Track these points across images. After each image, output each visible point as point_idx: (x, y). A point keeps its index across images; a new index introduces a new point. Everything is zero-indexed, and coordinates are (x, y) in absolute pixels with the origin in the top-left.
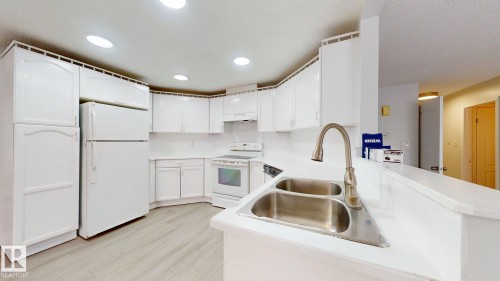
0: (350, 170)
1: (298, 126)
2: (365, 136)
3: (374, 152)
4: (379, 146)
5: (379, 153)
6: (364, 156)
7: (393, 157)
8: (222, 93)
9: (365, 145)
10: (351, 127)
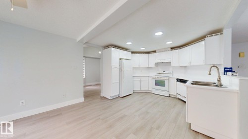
0: (219, 77)
1: (192, 64)
2: (225, 68)
3: (228, 73)
4: (231, 71)
5: (230, 73)
6: (225, 74)
7: (234, 74)
8: (154, 52)
9: (225, 71)
10: (220, 65)
